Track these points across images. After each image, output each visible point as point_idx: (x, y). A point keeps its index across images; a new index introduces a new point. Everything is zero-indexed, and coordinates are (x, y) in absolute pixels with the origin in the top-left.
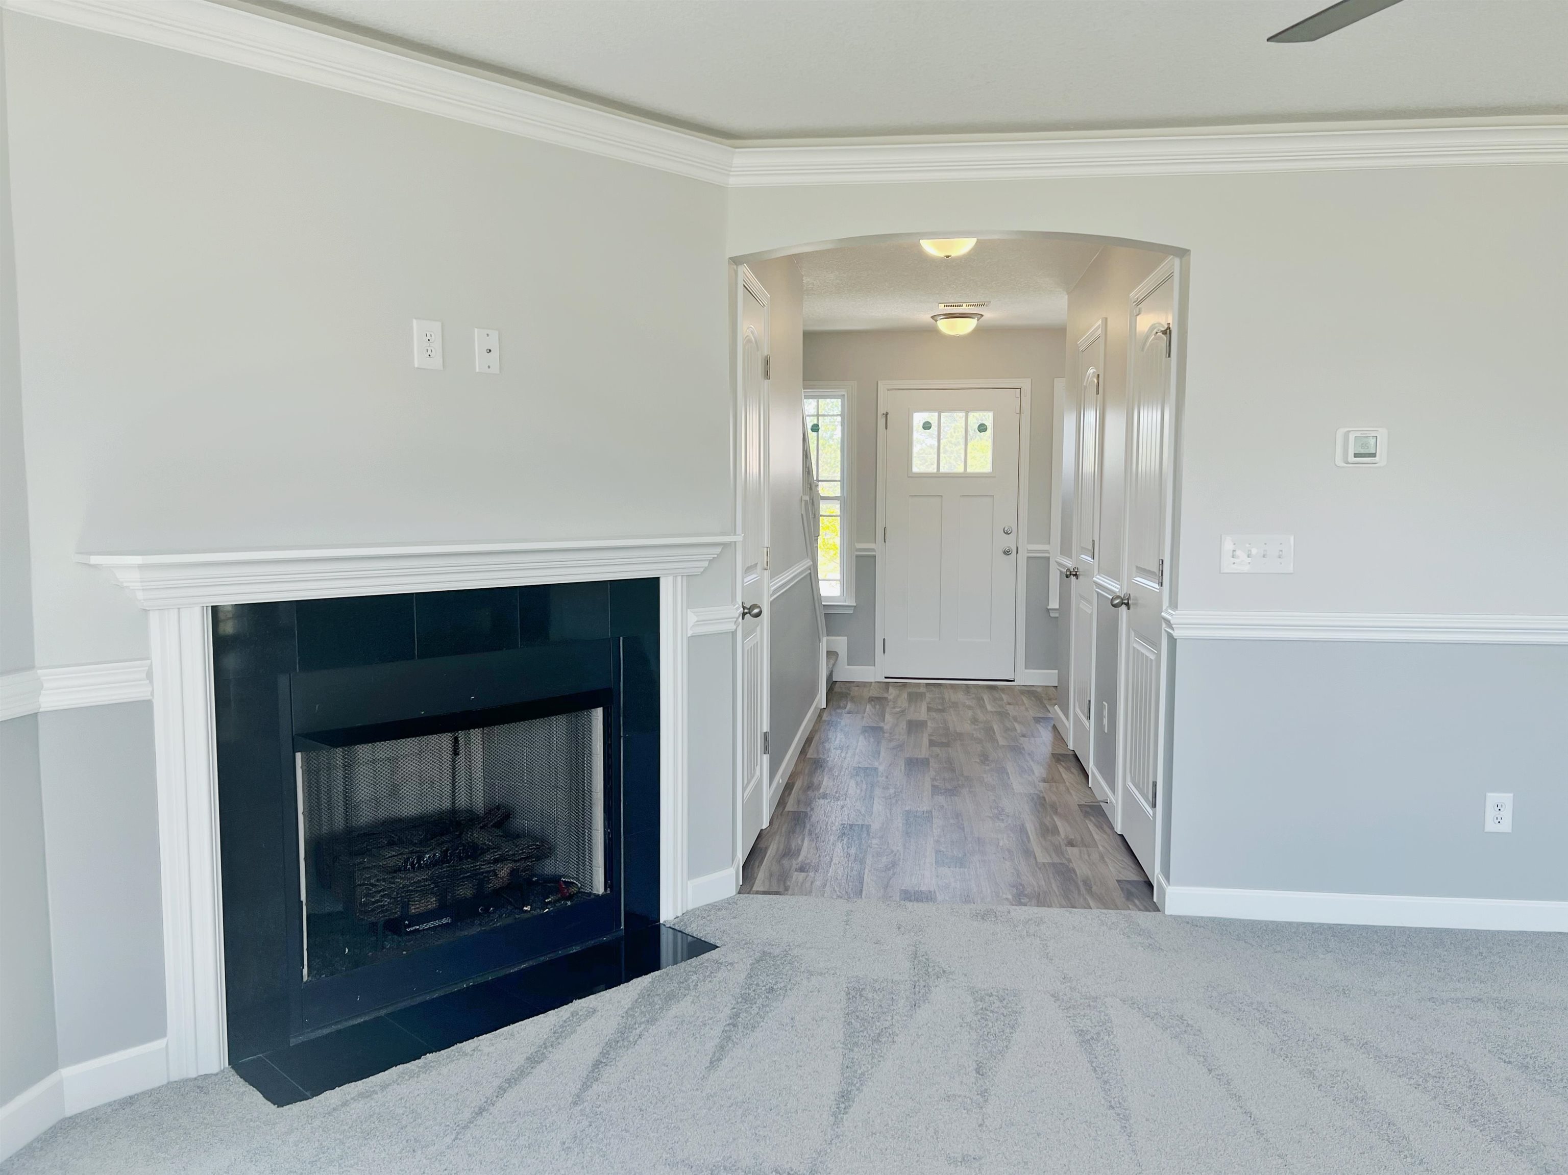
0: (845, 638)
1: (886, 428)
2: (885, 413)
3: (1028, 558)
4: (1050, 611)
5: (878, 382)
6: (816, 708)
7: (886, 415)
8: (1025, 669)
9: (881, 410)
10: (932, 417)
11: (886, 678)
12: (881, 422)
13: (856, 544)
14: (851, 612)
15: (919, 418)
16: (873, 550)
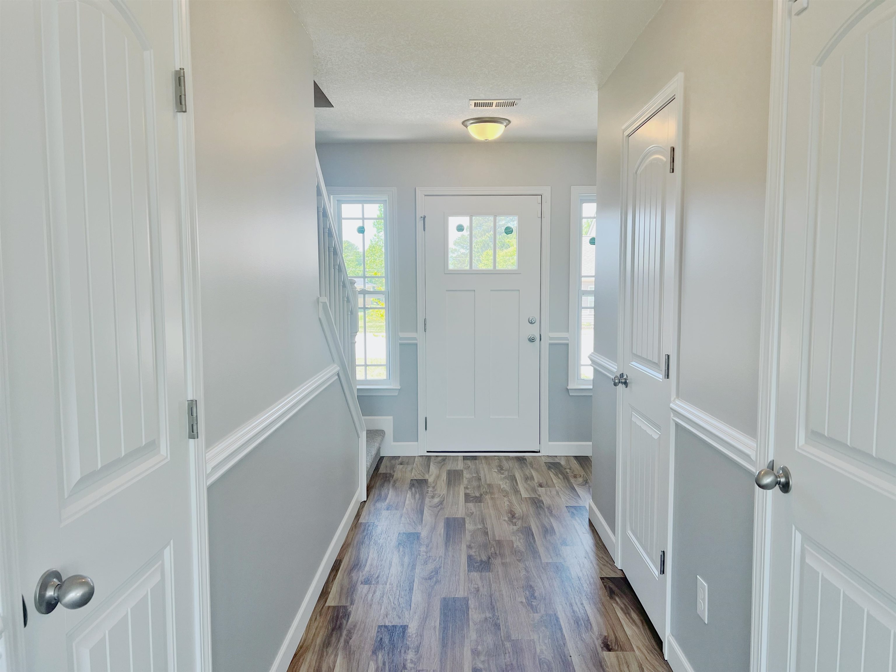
0: (391, 417)
1: (424, 230)
2: (423, 216)
3: (550, 344)
4: (570, 391)
5: (416, 188)
6: (356, 501)
7: (424, 218)
8: (549, 441)
9: (419, 214)
10: (465, 221)
11: (428, 452)
12: (420, 224)
13: (399, 333)
14: (396, 394)
15: (453, 222)
16: (415, 339)
